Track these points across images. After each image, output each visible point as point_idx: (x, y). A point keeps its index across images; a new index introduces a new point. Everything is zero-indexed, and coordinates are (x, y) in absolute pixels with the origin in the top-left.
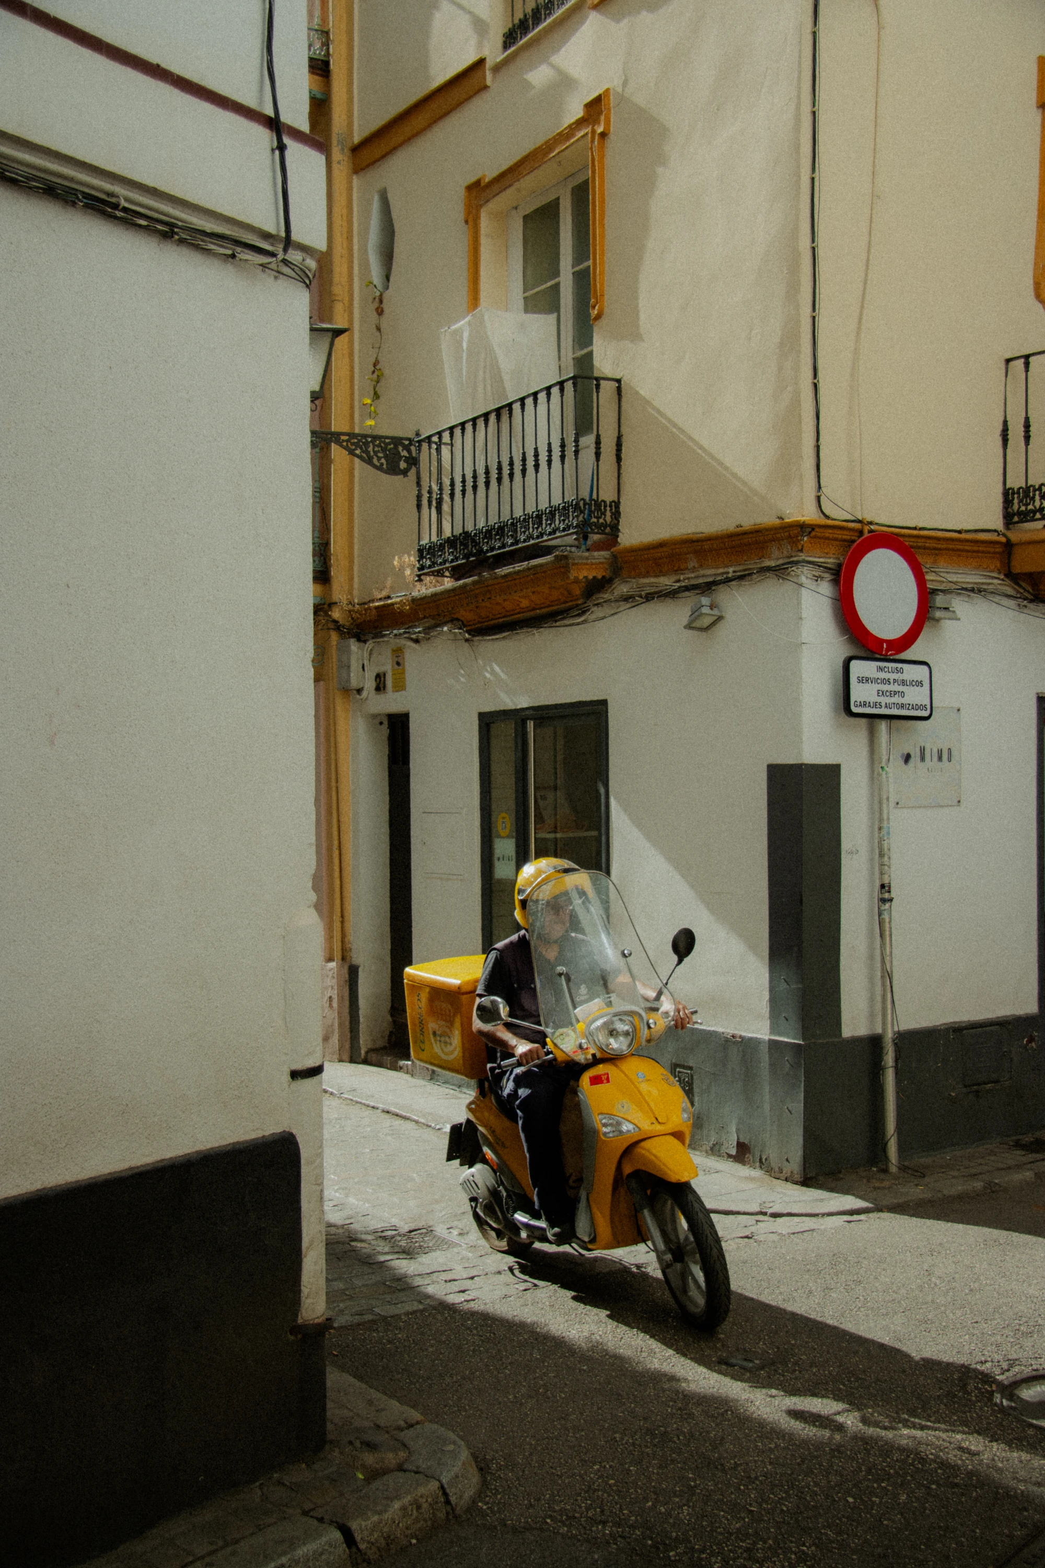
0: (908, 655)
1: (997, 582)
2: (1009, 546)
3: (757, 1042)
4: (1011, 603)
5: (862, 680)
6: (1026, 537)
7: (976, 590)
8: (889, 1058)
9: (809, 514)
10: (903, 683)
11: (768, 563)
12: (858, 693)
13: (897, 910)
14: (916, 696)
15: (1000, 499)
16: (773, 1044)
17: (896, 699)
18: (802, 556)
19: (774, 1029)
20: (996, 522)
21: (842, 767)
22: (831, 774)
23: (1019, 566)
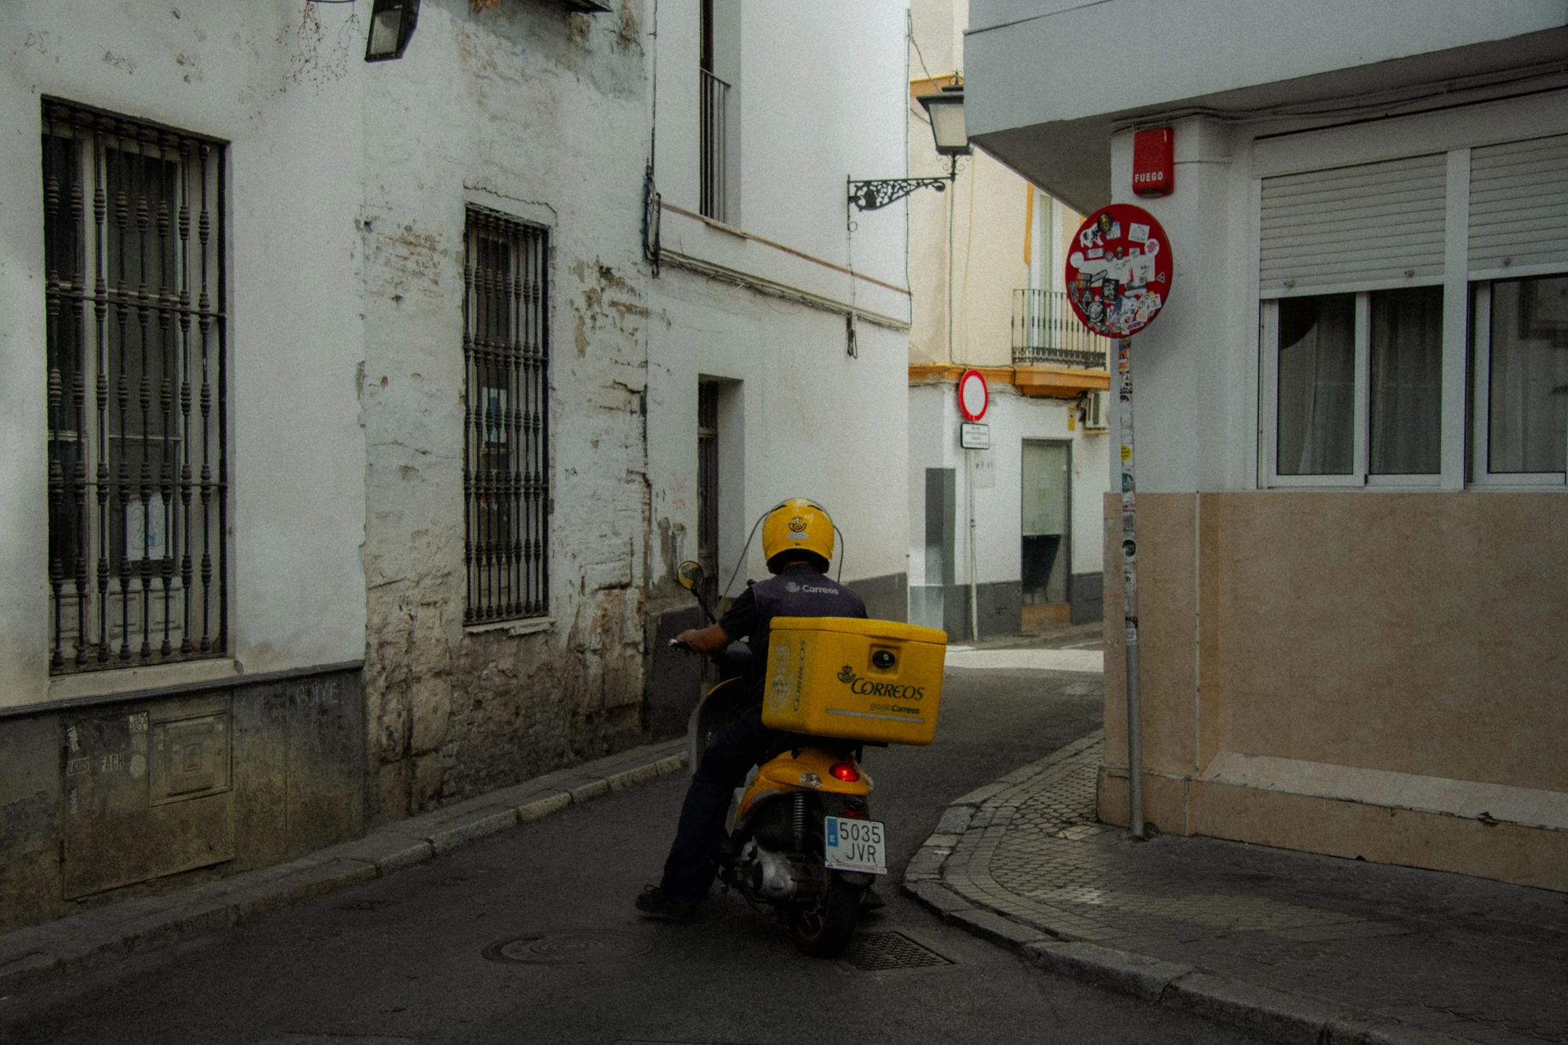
0: (980, 422)
1: (1009, 388)
2: (1014, 373)
3: (919, 587)
4: (1014, 397)
5: (967, 433)
6: (1022, 369)
7: (1002, 392)
8: (974, 593)
9: (947, 364)
10: (980, 434)
11: (929, 381)
12: (966, 438)
13: (978, 531)
14: (984, 439)
15: (1010, 351)
16: (927, 588)
17: (978, 441)
18: (945, 380)
19: (928, 580)
20: (1008, 361)
21: (957, 471)
22: (952, 472)
23: (1018, 382)
